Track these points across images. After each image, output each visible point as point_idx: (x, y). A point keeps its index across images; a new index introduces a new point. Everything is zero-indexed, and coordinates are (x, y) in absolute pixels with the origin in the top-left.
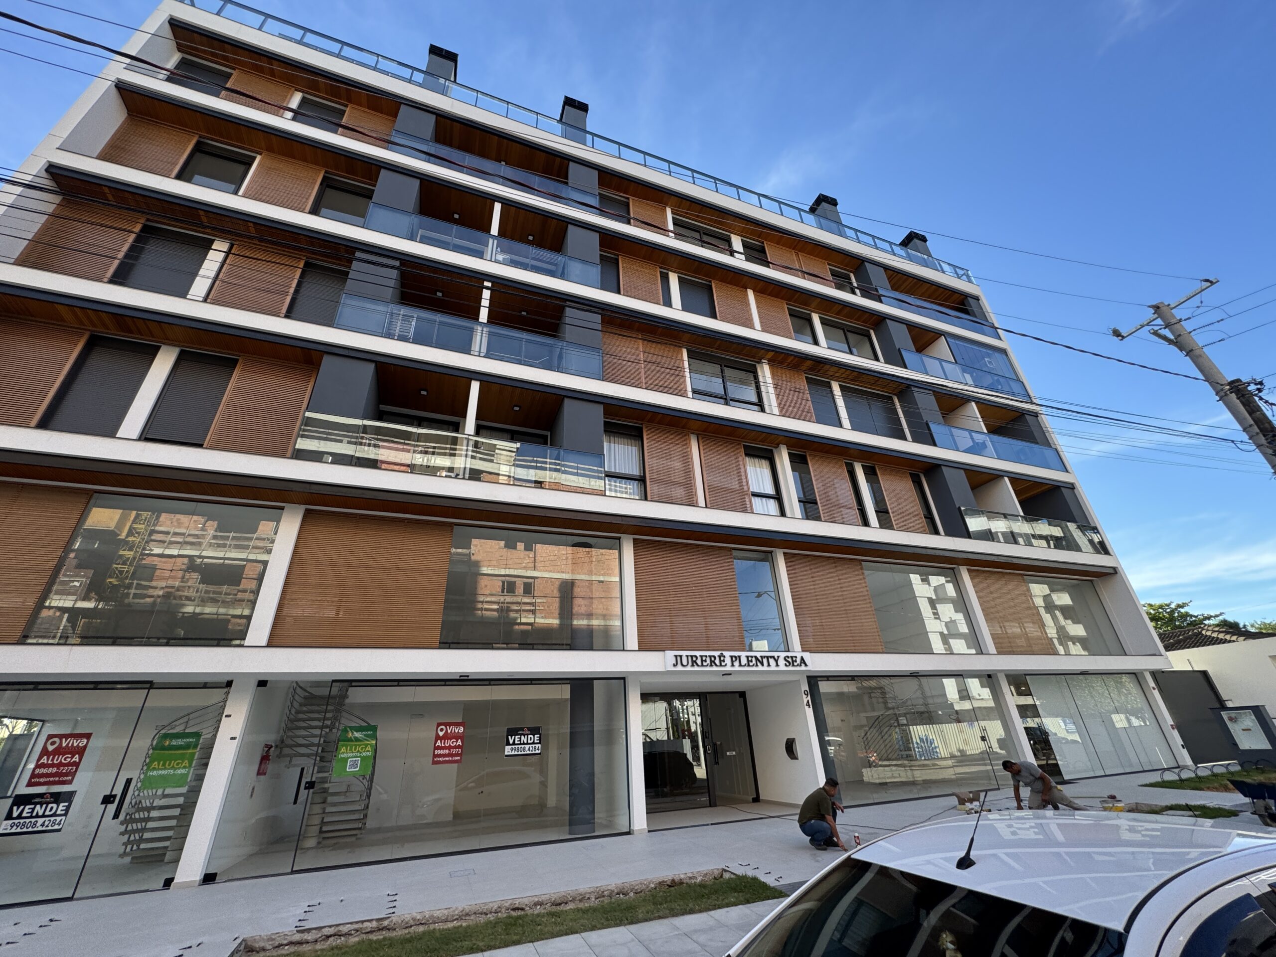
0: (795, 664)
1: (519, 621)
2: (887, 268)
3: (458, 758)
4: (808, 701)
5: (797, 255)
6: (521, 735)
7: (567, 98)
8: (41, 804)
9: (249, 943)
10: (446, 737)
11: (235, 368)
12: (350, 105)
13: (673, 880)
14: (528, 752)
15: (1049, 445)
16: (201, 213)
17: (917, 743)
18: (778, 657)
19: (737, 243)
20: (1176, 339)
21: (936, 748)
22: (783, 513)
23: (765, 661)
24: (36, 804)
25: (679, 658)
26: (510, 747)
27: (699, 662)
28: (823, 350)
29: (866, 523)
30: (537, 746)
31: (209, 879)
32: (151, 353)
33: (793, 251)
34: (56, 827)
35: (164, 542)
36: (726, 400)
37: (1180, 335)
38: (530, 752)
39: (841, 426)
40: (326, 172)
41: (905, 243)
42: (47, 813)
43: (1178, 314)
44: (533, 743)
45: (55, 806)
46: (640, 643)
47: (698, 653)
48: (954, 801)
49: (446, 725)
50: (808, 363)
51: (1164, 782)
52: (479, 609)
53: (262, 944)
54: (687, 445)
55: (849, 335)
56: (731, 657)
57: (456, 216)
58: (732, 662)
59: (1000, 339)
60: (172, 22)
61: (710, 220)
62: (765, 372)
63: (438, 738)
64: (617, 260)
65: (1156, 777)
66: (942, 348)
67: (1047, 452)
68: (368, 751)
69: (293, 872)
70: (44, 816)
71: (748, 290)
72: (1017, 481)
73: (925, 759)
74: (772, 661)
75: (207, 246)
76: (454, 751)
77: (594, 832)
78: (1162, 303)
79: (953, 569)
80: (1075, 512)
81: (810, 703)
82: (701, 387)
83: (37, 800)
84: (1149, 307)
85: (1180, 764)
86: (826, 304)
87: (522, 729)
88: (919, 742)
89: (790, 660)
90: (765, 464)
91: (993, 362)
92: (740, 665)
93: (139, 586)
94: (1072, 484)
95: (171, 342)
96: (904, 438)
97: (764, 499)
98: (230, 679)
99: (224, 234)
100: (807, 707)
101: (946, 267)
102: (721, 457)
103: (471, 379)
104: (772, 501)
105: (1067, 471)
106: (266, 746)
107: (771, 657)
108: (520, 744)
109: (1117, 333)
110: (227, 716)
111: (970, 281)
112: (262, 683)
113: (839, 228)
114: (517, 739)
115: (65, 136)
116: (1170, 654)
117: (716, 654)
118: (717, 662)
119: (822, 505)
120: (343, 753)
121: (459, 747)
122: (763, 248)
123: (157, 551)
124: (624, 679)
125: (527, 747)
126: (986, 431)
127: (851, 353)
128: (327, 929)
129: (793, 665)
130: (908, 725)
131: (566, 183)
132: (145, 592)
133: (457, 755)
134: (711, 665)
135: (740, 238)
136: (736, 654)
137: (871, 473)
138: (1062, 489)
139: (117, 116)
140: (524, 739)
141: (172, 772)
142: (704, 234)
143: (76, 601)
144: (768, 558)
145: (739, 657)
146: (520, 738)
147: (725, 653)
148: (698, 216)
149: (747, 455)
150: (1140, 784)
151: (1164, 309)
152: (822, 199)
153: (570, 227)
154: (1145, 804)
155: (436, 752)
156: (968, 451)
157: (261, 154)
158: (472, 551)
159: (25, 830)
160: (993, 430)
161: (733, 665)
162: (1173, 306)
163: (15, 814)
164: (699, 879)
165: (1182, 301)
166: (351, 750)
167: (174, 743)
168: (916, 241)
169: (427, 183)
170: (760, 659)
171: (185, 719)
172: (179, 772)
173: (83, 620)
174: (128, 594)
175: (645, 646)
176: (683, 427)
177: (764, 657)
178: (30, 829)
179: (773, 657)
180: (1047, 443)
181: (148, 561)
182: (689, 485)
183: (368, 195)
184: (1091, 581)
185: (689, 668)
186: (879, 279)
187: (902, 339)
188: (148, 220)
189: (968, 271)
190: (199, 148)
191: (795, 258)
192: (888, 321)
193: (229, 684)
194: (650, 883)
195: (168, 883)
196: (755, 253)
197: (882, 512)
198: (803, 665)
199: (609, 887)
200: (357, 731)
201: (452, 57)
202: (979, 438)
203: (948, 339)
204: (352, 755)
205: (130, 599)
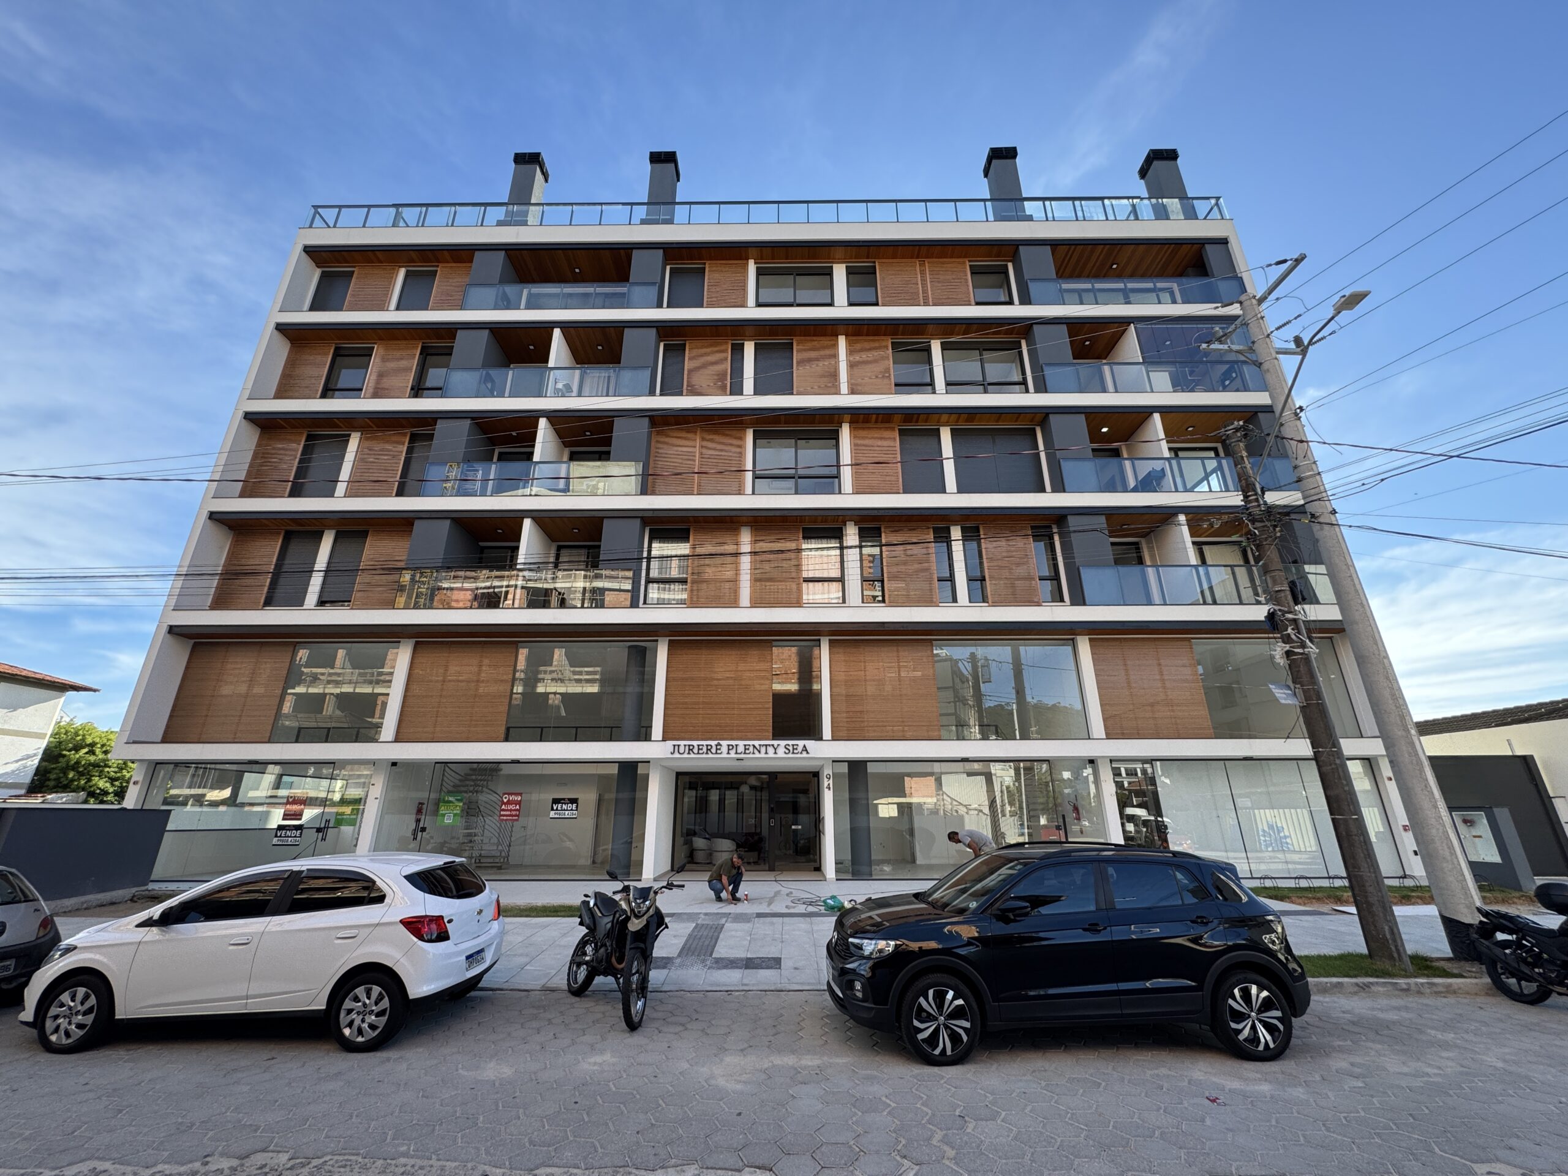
0: (796, 752)
3: (517, 818)
4: (829, 784)
5: (922, 265)
6: (562, 803)
7: (652, 154)
8: (289, 830)
10: (509, 803)
11: (367, 538)
12: (441, 265)
14: (567, 816)
18: (778, 745)
19: (840, 272)
22: (844, 599)
23: (763, 750)
24: (287, 830)
25: (676, 748)
26: (554, 812)
27: (696, 750)
28: (938, 397)
29: (953, 598)
30: (574, 812)
32: (318, 536)
33: (917, 260)
34: (297, 843)
36: (794, 478)
38: (569, 817)
39: (942, 490)
40: (423, 343)
42: (292, 835)
44: (572, 810)
45: (295, 831)
46: (664, 733)
47: (695, 743)
49: (509, 794)
55: (985, 356)
56: (729, 746)
58: (729, 750)
60: (307, 249)
61: (802, 257)
63: (503, 803)
64: (684, 345)
66: (1129, 344)
68: (458, 810)
71: (840, 339)
72: (1202, 517)
74: (771, 750)
75: (347, 439)
76: (514, 813)
79: (1071, 638)
81: (831, 786)
87: (564, 799)
89: (791, 748)
90: (831, 543)
92: (736, 753)
95: (330, 528)
99: (355, 429)
100: (827, 790)
103: (524, 518)
104: (834, 585)
106: (420, 803)
107: (769, 745)
108: (562, 810)
110: (372, 785)
111: (1219, 215)
112: (394, 764)
114: (559, 807)
115: (250, 387)
117: (713, 743)
118: (714, 750)
120: (442, 810)
121: (517, 810)
122: (873, 268)
124: (650, 762)
125: (567, 812)
126: (1166, 454)
129: (793, 753)
131: (628, 281)
133: (515, 816)
134: (707, 753)
135: (841, 265)
137: (971, 537)
139: (283, 348)
140: (565, 807)
142: (798, 275)
144: (818, 645)
145: (737, 745)
146: (562, 806)
147: (721, 742)
148: (786, 258)
149: (804, 538)
152: (997, 155)
153: (626, 333)
155: (502, 813)
157: (375, 343)
159: (283, 843)
161: (728, 753)
163: (279, 834)
166: (447, 808)
168: (1161, 164)
170: (758, 747)
175: (663, 737)
176: (732, 522)
177: (763, 745)
179: (773, 745)
182: (735, 581)
184: (1330, 638)
185: (686, 756)
186: (1037, 267)
189: (1218, 198)
190: (338, 354)
192: (1037, 327)
193: (373, 764)
196: (862, 292)
197: (977, 580)
198: (804, 753)
200: (451, 796)
201: (534, 159)
203: (1143, 329)
204: (448, 811)
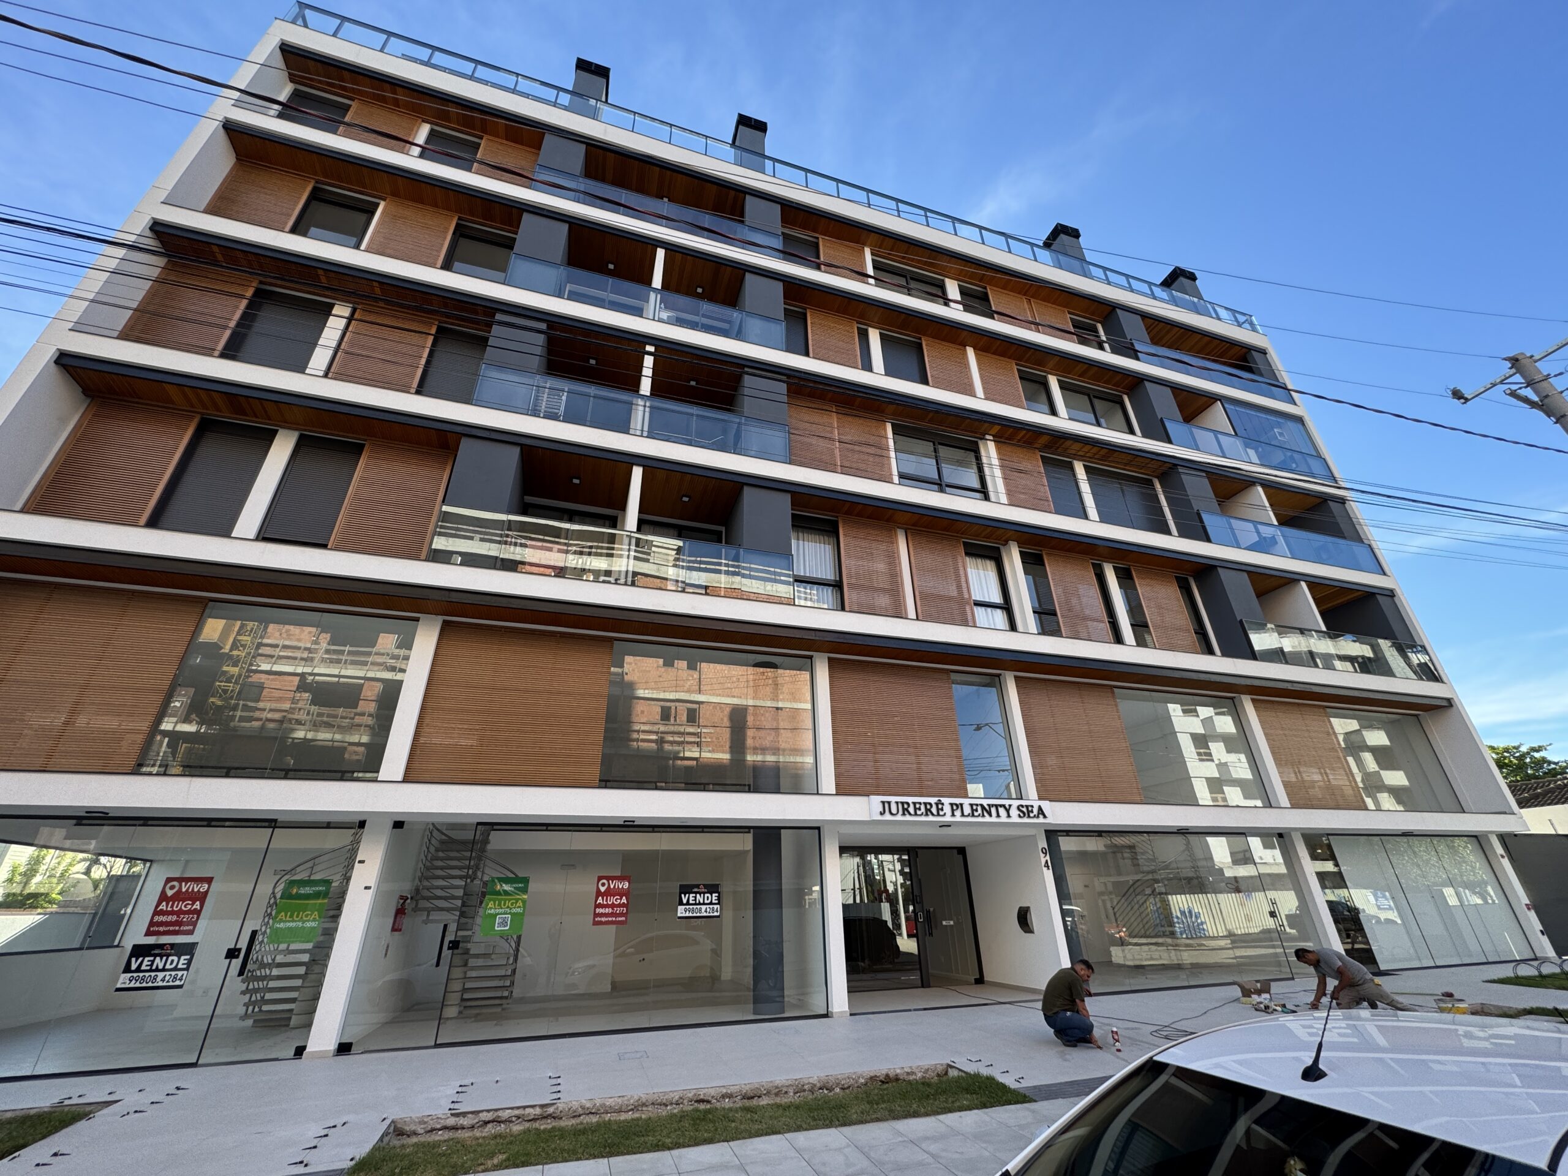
0: (1032, 815)
1: (682, 755)
2: (1145, 316)
3: (623, 919)
4: (1047, 862)
5: (1029, 302)
6: (696, 893)
7: (740, 116)
8: (161, 956)
9: (399, 1126)
10: (608, 893)
11: (361, 454)
12: (486, 137)
13: (887, 1075)
14: (705, 914)
15: (1360, 540)
16: (320, 272)
17: (1177, 917)
18: (1010, 806)
19: (953, 290)
20: (1541, 401)
21: (1202, 923)
22: (1013, 627)
23: (993, 810)
24: (155, 956)
25: (887, 805)
26: (684, 907)
27: (911, 810)
28: (1063, 422)
29: (1118, 639)
30: (715, 907)
31: (344, 1049)
32: (267, 438)
33: (1024, 297)
34: (178, 983)
35: (272, 657)
36: (941, 485)
37: (1547, 396)
38: (708, 914)
39: (1086, 517)
40: (460, 219)
41: (1168, 283)
42: (168, 966)
43: (1544, 367)
44: (711, 903)
45: (175, 958)
46: (837, 785)
47: (910, 800)
48: (1236, 992)
49: (608, 878)
50: (1044, 440)
51: (1517, 977)
52: (634, 740)
53: (413, 1127)
54: (893, 542)
55: (1096, 402)
56: (952, 805)
57: (611, 266)
58: (953, 811)
59: (1295, 404)
60: (284, 47)
61: (919, 261)
62: (990, 451)
63: (599, 894)
64: (805, 315)
65: (1507, 971)
66: (1217, 416)
67: (1357, 548)
68: (519, 907)
69: (437, 1046)
70: (164, 970)
71: (967, 348)
72: (1317, 586)
73: (1187, 938)
74: (1002, 811)
75: (326, 311)
76: (618, 910)
77: (783, 1012)
78: (1522, 354)
79: (1232, 698)
80: (1396, 627)
81: (1050, 864)
82: (910, 470)
83: (156, 952)
84: (1505, 359)
85: (1538, 955)
86: (1066, 363)
87: (698, 886)
88: (1179, 915)
89: (1024, 809)
90: (990, 566)
91: (1285, 434)
92: (963, 815)
93: (246, 708)
94: (1392, 591)
95: (289, 425)
96: (1167, 532)
97: (989, 610)
98: (362, 819)
99: (346, 296)
100: (1045, 869)
101: (1223, 313)
102: (933, 557)
103: (633, 464)
104: (999, 611)
105: (1384, 574)
106: (402, 897)
107: (1001, 806)
108: (696, 904)
109: (1457, 395)
110: (360, 862)
111: (1254, 330)
112: (398, 825)
113: (1082, 266)
114: (691, 899)
115: (170, 188)
116: (1524, 811)
117: (933, 800)
118: (934, 810)
119: (1062, 616)
120: (491, 908)
121: (623, 905)
122: (986, 294)
123: (265, 667)
124: (818, 828)
125: (704, 907)
126: (1276, 523)
127: (1099, 424)
128: (485, 1114)
129: (1029, 817)
130: (1166, 894)
131: (742, 222)
132: (251, 714)
133: (621, 915)
134: (927, 815)
135: (956, 282)
136: (957, 801)
137: (1125, 577)
138: (1379, 597)
139: (224, 161)
140: (699, 898)
141: (300, 924)
142: (912, 279)
143: (176, 723)
144: (995, 682)
145: (961, 805)
146: (696, 897)
147: (943, 800)
148: (904, 258)
149: (968, 554)
150: (1485, 979)
151: (1526, 362)
152: (1060, 230)
153: (748, 276)
154: (1494, 1006)
155: (598, 910)
156: (1251, 548)
157: (384, 200)
158: (626, 670)
159: (144, 985)
160: (1285, 521)
161: (953, 815)
162: (1537, 357)
163: (134, 966)
164: (919, 1075)
165: (1550, 351)
166: (500, 905)
167: (302, 891)
168: (1182, 279)
169: (577, 227)
170: (987, 807)
171: (310, 864)
172: (308, 924)
173: (184, 745)
174: (234, 716)
175: (843, 789)
176: (888, 520)
177: (993, 805)
178: (150, 984)
179: (1004, 806)
180: (1357, 537)
181: (255, 678)
182: (895, 591)
183: (509, 245)
184: (1416, 716)
185: (899, 818)
186: (1134, 330)
187: (1164, 405)
188: (261, 282)
189: (1251, 316)
190: (316, 196)
191: (1026, 306)
192: (1147, 384)
193: (362, 824)
194: (859, 1078)
195: (300, 1051)
196: (975, 300)
197: (1140, 626)
198: (1041, 816)
199: (811, 1081)
200: (506, 883)
201: (603, 72)
202: (1266, 531)
203: (1226, 406)
204: (501, 911)
205: (235, 723)
